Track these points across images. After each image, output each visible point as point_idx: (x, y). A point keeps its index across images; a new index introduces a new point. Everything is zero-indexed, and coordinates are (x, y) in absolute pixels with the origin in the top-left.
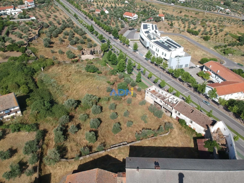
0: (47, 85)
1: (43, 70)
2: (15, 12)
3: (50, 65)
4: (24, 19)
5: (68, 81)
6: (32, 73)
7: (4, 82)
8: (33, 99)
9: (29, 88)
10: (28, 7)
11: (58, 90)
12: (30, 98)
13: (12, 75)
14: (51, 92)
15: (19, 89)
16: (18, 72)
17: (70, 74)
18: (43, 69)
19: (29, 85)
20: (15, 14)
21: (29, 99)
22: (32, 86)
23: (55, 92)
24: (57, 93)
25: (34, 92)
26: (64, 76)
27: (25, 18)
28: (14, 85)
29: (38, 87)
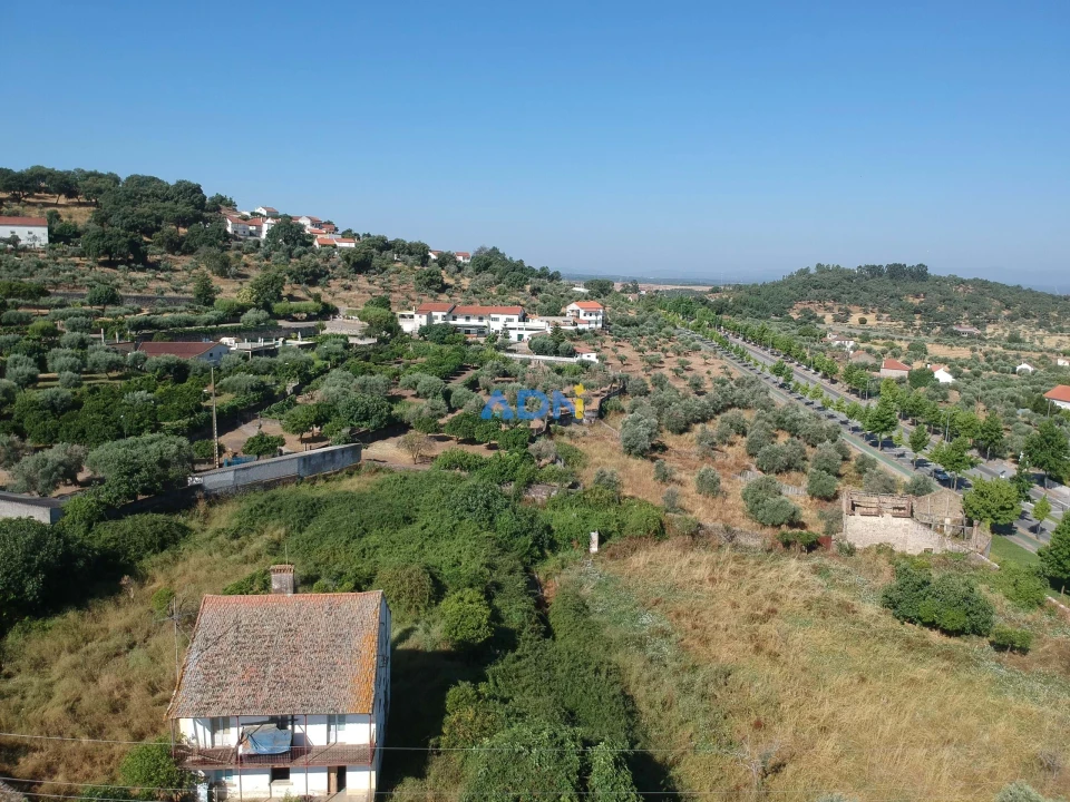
0: (615, 637)
1: (594, 548)
2: (521, 332)
3: (641, 532)
4: (551, 355)
5: (758, 649)
6: (532, 546)
7: (363, 551)
8: (505, 701)
9: (496, 616)
10: (575, 324)
11: (686, 689)
12: (482, 688)
13: (423, 528)
14: (639, 693)
15: (435, 609)
16: (461, 519)
17: (768, 605)
18: (602, 540)
19: (497, 603)
20: (520, 337)
21: (470, 692)
22: (515, 613)
23: (664, 704)
24: (675, 714)
25: (518, 653)
26: (728, 610)
27: (557, 353)
28: (410, 576)
29: (549, 633)
